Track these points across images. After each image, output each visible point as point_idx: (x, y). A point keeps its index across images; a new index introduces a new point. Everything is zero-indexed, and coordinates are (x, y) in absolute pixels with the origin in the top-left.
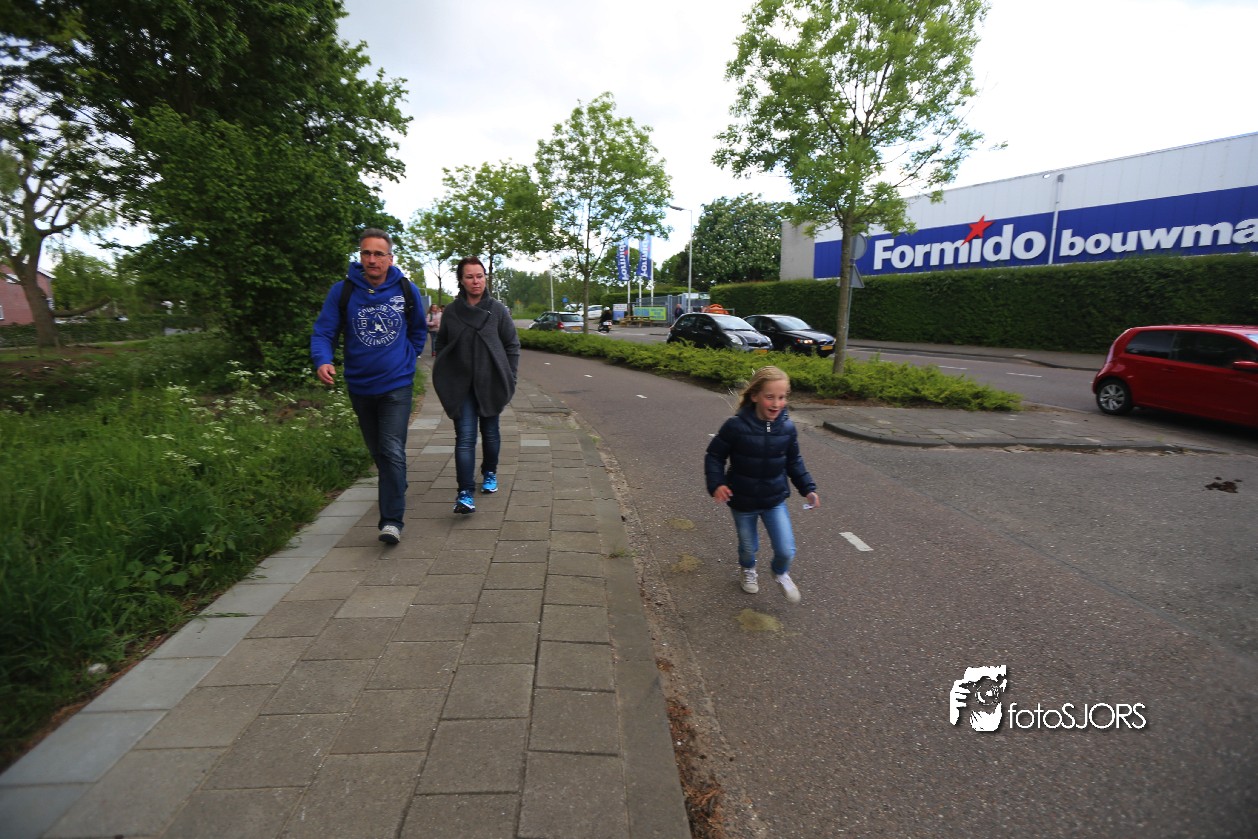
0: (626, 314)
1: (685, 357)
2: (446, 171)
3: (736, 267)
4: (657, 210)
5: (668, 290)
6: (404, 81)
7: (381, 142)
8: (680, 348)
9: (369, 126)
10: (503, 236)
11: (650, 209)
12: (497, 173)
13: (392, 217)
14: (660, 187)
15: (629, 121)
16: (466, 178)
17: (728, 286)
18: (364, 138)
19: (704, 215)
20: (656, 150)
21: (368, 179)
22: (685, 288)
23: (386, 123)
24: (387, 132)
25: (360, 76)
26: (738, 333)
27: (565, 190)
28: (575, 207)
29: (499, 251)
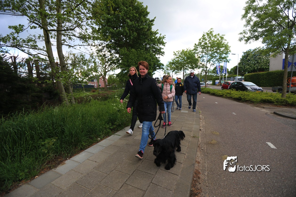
0: (219, 83)
1: (232, 93)
2: (174, 52)
3: (254, 68)
4: (226, 56)
5: (232, 76)
6: (165, 35)
7: (160, 48)
8: (231, 91)
9: (157, 45)
10: (187, 65)
11: (224, 55)
12: (186, 51)
13: (162, 63)
14: (227, 49)
15: (218, 34)
16: (179, 53)
17: (251, 74)
18: (157, 48)
19: (244, 55)
20: (226, 40)
21: (157, 56)
22: (236, 75)
23: (161, 44)
24: (161, 46)
25: (156, 36)
26: (250, 87)
27: (201, 53)
28: (203, 57)
29: (186, 69)
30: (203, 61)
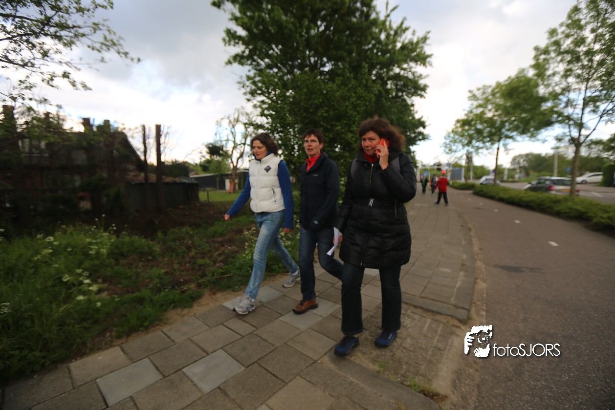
2: (470, 91)
7: (414, 75)
12: (508, 84)
13: (419, 120)
16: (484, 93)
24: (418, 69)
27: (562, 80)
28: (569, 91)
29: (507, 137)
30: (569, 103)
